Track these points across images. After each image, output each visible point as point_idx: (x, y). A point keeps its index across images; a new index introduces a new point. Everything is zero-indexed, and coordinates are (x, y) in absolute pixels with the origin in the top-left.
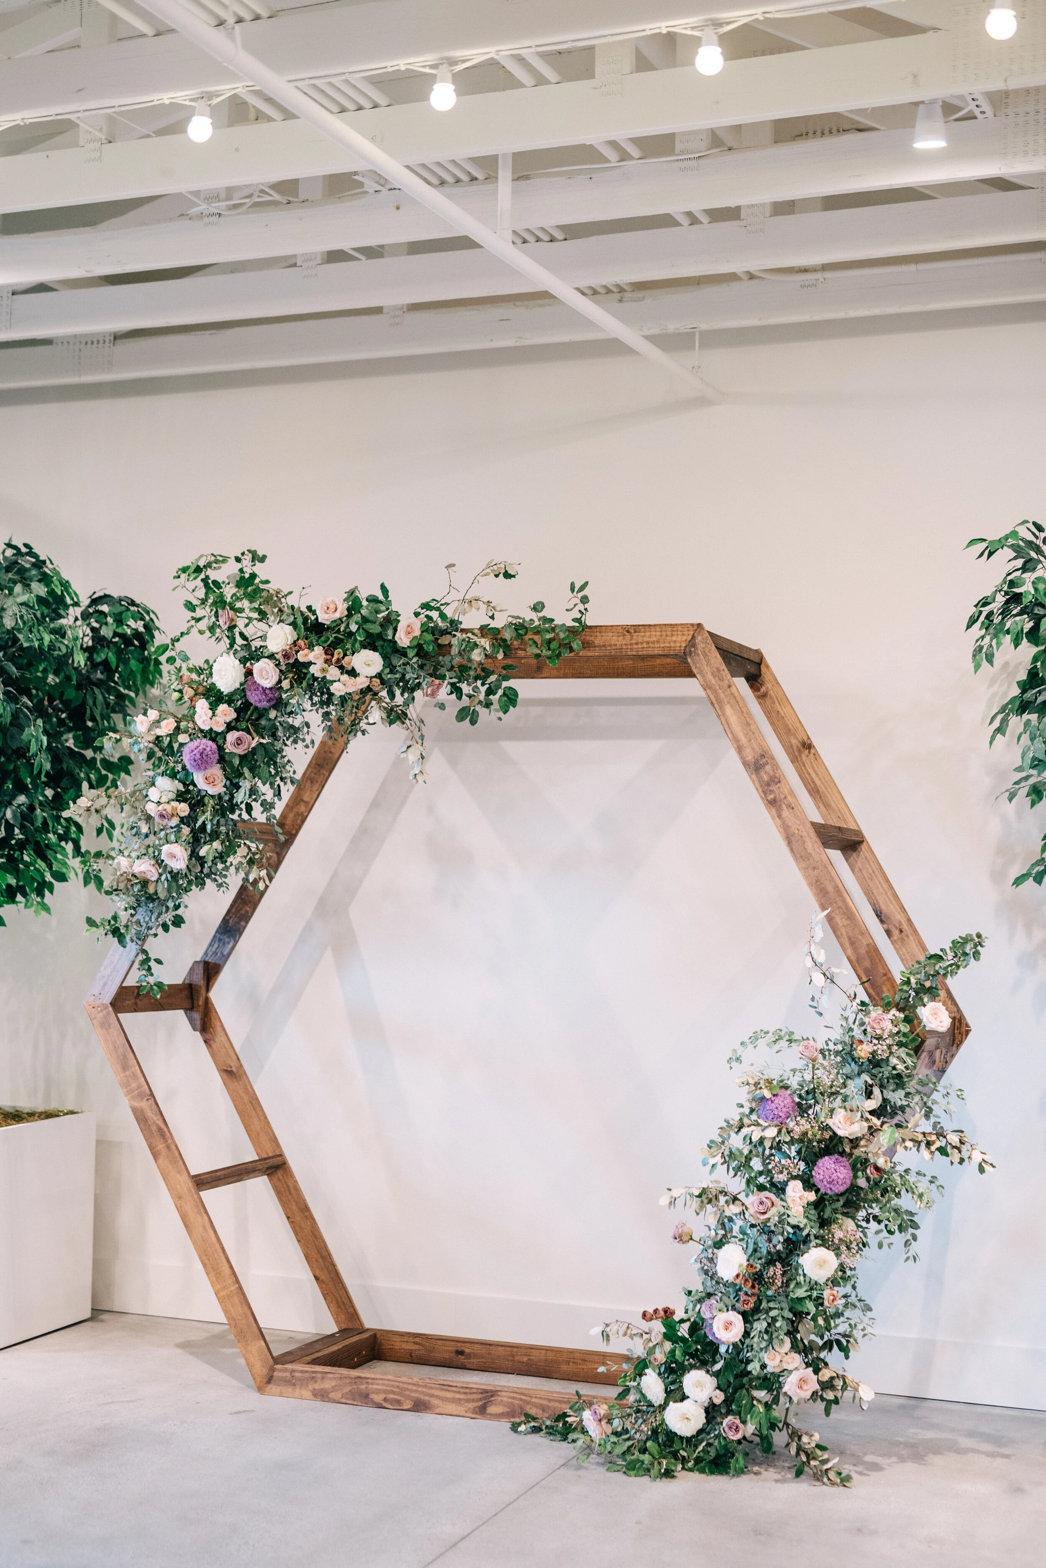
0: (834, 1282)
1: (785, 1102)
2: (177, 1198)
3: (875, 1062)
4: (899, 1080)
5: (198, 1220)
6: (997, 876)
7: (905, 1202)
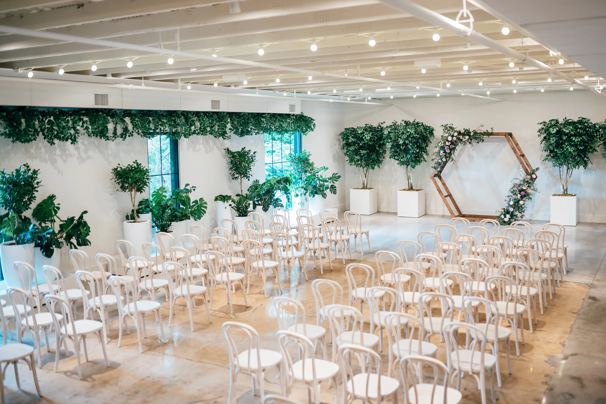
0: (523, 205)
1: (517, 186)
2: (443, 199)
3: (527, 181)
4: (530, 183)
5: (445, 201)
6: (541, 159)
7: (531, 196)
